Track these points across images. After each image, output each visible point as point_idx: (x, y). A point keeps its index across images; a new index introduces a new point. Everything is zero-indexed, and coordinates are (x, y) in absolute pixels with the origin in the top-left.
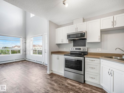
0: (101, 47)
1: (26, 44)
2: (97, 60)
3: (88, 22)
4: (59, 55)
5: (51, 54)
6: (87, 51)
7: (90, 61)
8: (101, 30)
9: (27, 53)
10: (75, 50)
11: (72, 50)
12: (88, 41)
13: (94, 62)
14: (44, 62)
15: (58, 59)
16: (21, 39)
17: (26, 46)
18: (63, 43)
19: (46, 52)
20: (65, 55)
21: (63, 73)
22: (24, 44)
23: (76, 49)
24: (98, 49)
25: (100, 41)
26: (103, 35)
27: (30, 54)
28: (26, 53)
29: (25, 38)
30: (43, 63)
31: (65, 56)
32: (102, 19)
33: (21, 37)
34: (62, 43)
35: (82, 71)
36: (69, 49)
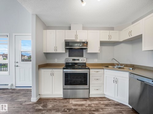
2: (101, 71)
4: (53, 70)
5: (39, 69)
7: (95, 73)
10: (72, 61)
13: (98, 73)
14: (14, 84)
15: (52, 74)
18: (57, 52)
19: (17, 66)
21: (62, 94)
24: (95, 59)
30: (12, 85)
34: (55, 52)
35: (87, 85)
36: (62, 61)
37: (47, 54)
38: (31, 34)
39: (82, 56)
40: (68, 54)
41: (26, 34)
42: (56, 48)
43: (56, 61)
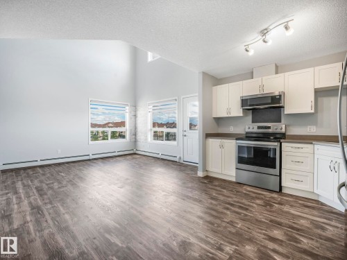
0: (315, 123)
1: (137, 119)
2: (307, 148)
3: (287, 74)
4: (223, 140)
5: (206, 138)
6: (283, 130)
7: (293, 150)
8: (315, 89)
9: (138, 138)
10: (256, 130)
11: (251, 130)
12: (287, 111)
13: (300, 150)
14: (182, 158)
15: (222, 147)
16: (127, 108)
17: (136, 124)
18: (230, 116)
19: (185, 136)
20: (237, 139)
21: (235, 175)
22: (133, 119)
23: (259, 128)
24: (309, 127)
25: (313, 111)
26: (319, 99)
27: (146, 139)
28: (136, 139)
29: (135, 107)
31: (238, 141)
32: (317, 68)
33: (128, 105)
34: (228, 116)
35: (275, 168)
36: (241, 129)
37: (218, 120)
38: (197, 94)
39: (279, 121)
40: (250, 118)
41: (188, 96)
42: (229, 111)
43: (232, 130)
